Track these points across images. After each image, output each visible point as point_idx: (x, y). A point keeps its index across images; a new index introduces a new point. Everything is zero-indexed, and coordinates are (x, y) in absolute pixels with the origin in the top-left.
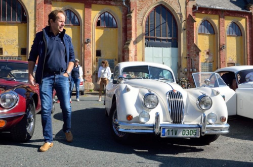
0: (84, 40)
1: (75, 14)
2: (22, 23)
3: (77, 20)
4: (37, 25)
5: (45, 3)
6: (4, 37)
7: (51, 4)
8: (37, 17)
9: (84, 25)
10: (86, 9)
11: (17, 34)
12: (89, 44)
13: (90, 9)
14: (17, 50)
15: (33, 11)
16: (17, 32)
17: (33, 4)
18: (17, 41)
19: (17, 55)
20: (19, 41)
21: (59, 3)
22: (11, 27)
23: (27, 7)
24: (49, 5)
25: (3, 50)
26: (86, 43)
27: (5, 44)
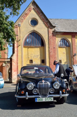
0: (73, 54)
1: (67, 41)
2: (41, 46)
3: (68, 44)
4: (50, 47)
5: (53, 36)
6: (33, 54)
7: (55, 36)
8: (50, 43)
9: (72, 47)
10: (73, 38)
11: (39, 52)
12: (75, 56)
13: (75, 38)
14: (40, 60)
15: (48, 40)
16: (39, 51)
17: (47, 37)
18: (39, 56)
19: (40, 64)
20: (40, 56)
21: (59, 36)
22: (36, 49)
23: (44, 38)
24: (55, 37)
25: (33, 61)
26: (74, 56)
27: (34, 58)
